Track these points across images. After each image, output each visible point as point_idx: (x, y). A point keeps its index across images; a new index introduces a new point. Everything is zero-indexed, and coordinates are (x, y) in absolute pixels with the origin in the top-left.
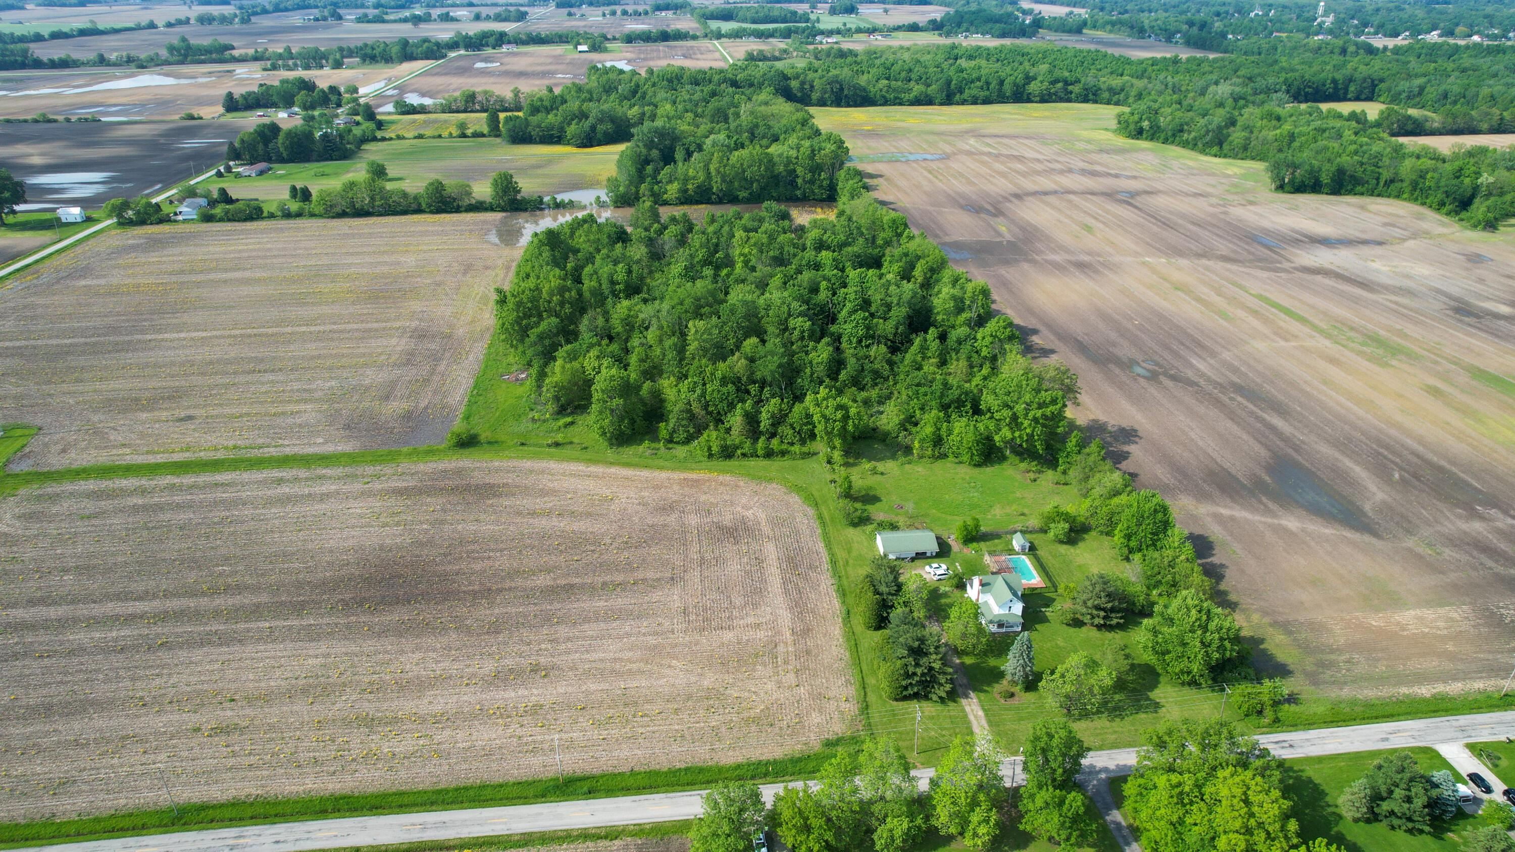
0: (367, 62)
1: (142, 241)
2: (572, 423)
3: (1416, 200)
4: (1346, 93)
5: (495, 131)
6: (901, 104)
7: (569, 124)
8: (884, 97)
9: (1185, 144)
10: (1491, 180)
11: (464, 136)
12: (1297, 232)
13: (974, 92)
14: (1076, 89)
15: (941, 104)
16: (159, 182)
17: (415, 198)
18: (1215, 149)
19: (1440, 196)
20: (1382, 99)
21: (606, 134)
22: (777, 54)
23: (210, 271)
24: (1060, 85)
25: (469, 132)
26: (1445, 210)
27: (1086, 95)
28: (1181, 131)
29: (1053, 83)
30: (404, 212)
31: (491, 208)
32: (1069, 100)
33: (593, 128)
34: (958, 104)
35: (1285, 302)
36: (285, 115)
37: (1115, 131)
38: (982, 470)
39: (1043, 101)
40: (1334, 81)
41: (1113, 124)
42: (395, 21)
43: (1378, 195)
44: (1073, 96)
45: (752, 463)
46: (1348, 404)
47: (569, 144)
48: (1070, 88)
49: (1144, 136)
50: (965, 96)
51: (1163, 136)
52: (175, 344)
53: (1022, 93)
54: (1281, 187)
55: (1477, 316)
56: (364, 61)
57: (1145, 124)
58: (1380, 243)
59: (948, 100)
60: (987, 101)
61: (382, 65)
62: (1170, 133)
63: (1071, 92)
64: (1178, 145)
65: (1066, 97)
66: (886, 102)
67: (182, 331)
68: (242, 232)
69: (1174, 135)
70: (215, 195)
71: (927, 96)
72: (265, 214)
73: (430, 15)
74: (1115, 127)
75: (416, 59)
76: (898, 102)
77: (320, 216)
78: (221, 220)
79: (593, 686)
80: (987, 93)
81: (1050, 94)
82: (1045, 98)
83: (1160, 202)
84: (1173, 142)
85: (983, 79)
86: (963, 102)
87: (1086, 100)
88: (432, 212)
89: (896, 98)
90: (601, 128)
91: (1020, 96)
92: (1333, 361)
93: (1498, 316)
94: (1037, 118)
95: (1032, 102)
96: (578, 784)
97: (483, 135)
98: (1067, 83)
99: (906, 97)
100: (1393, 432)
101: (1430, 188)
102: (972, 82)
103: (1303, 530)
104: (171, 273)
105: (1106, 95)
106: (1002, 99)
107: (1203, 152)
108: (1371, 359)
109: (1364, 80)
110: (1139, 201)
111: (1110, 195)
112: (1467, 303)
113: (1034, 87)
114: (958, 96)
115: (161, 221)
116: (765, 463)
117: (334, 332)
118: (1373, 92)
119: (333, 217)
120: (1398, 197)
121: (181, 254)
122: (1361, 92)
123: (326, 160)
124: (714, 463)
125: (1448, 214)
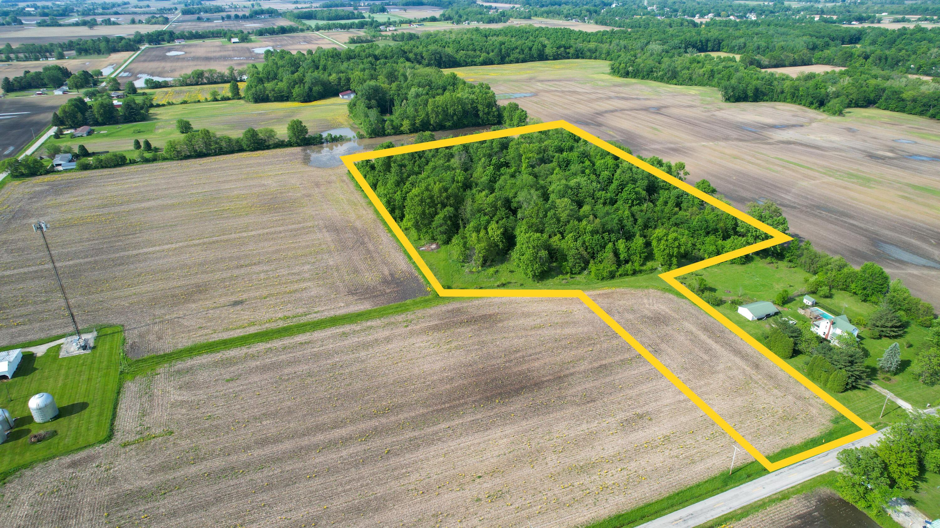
0: (83, 54)
1: (47, 187)
2: (497, 271)
3: (795, 102)
4: (707, 47)
5: (236, 95)
6: (475, 65)
7: (294, 88)
8: (464, 61)
9: (656, 79)
10: (834, 89)
11: (216, 100)
12: (757, 123)
13: (516, 55)
14: (572, 51)
15: (499, 64)
16: (9, 145)
17: (237, 142)
18: (675, 81)
19: (810, 99)
20: (725, 50)
21: (319, 93)
22: (369, 38)
23: (129, 202)
24: (562, 49)
25: (219, 98)
26: (814, 106)
27: (578, 54)
28: (652, 71)
29: (559, 48)
30: (232, 152)
31: (289, 144)
32: (568, 58)
33: (310, 89)
34: (508, 63)
35: (792, 160)
36: (61, 93)
37: (610, 74)
38: (746, 265)
39: (555, 59)
40: (701, 41)
41: (608, 69)
42: (69, 25)
43: (775, 101)
44: (570, 55)
45: (627, 279)
46: (875, 209)
47: (295, 101)
48: (568, 50)
49: (630, 75)
50: (511, 58)
51: (641, 75)
52: (159, 255)
53: (543, 55)
54: (728, 100)
55: (883, 159)
56: (80, 53)
57: (630, 69)
58: (802, 126)
59: (502, 61)
60: (524, 61)
61: (96, 55)
62: (645, 73)
63: (569, 53)
64: (651, 80)
65: (566, 56)
66: (466, 64)
67: (155, 246)
68: (121, 175)
69: (648, 75)
70: (76, 150)
71: (490, 59)
72: (128, 161)
73: (95, 20)
74: (609, 71)
75: (118, 51)
76: (473, 64)
77: (172, 159)
78: (96, 168)
79: (683, 419)
80: (523, 56)
81: (558, 55)
82: (556, 57)
83: (675, 111)
84: (647, 78)
85: (519, 48)
86: (511, 62)
87: (577, 57)
88: (251, 150)
89: (472, 61)
90: (316, 89)
91: (542, 57)
92: (845, 188)
93: (890, 158)
94: (559, 69)
95: (549, 60)
96: (738, 473)
97: (229, 99)
98: (566, 48)
99: (477, 60)
100: (909, 220)
101: (802, 95)
102: (513, 50)
103: (922, 274)
104: (98, 207)
105: (588, 54)
106: (532, 59)
107: (668, 83)
108: (861, 185)
109: (715, 40)
110: (663, 111)
111: (646, 109)
112: (872, 153)
113: (548, 51)
114: (507, 59)
115: (48, 172)
116: (633, 278)
117: (271, 233)
118: (719, 46)
119: (181, 159)
120: (784, 101)
121: (89, 193)
122: (714, 47)
123: (131, 122)
124: (605, 282)
125: (815, 109)
